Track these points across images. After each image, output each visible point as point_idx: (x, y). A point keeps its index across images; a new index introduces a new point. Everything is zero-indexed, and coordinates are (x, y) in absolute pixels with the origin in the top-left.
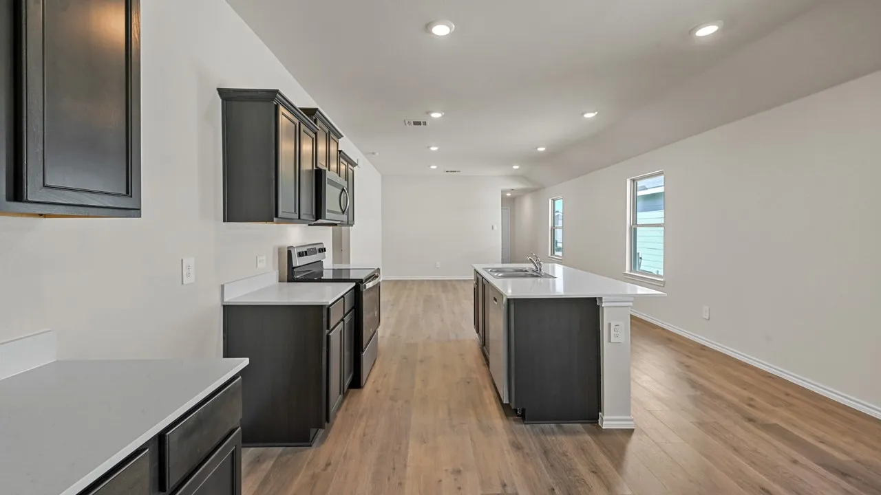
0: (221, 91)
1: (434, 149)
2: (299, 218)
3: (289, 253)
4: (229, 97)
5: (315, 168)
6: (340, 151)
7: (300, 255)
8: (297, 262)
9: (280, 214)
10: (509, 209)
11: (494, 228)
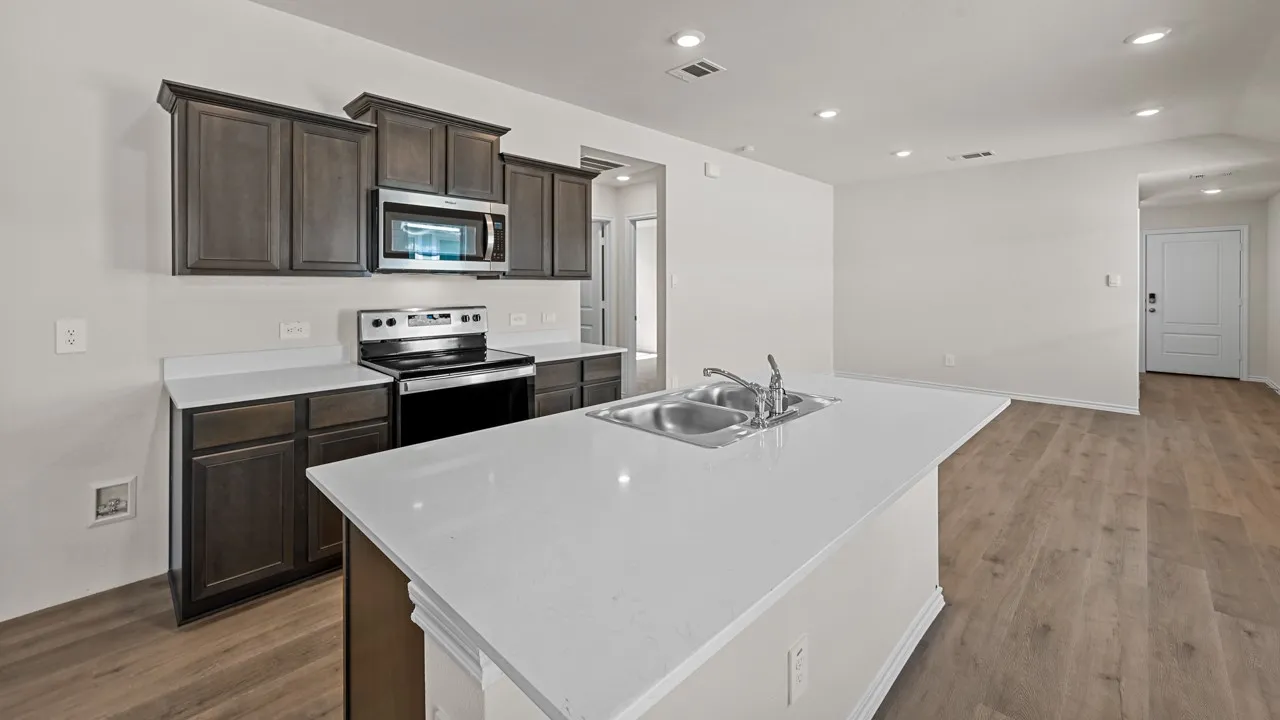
1: (828, 114)
2: (292, 267)
3: (359, 320)
5: (367, 189)
6: (502, 156)
7: (379, 323)
10: (1245, 229)
11: (1112, 280)
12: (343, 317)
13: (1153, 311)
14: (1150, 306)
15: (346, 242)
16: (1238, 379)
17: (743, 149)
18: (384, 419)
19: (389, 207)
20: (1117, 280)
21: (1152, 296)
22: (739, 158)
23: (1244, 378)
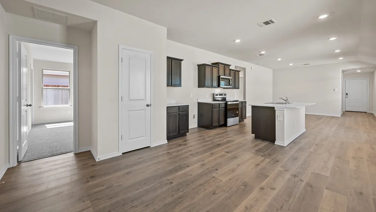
0: (198, 65)
1: (279, 59)
2: (212, 87)
3: (214, 94)
4: (199, 66)
5: (218, 75)
6: (230, 69)
7: (216, 95)
8: (215, 96)
9: (206, 86)
10: (368, 79)
11: (335, 90)
12: (212, 94)
13: (347, 97)
14: (346, 96)
15: (215, 84)
16: (366, 112)
17: (259, 64)
18: (224, 108)
19: (222, 78)
20: (336, 90)
21: (347, 94)
22: (258, 66)
23: (368, 112)
